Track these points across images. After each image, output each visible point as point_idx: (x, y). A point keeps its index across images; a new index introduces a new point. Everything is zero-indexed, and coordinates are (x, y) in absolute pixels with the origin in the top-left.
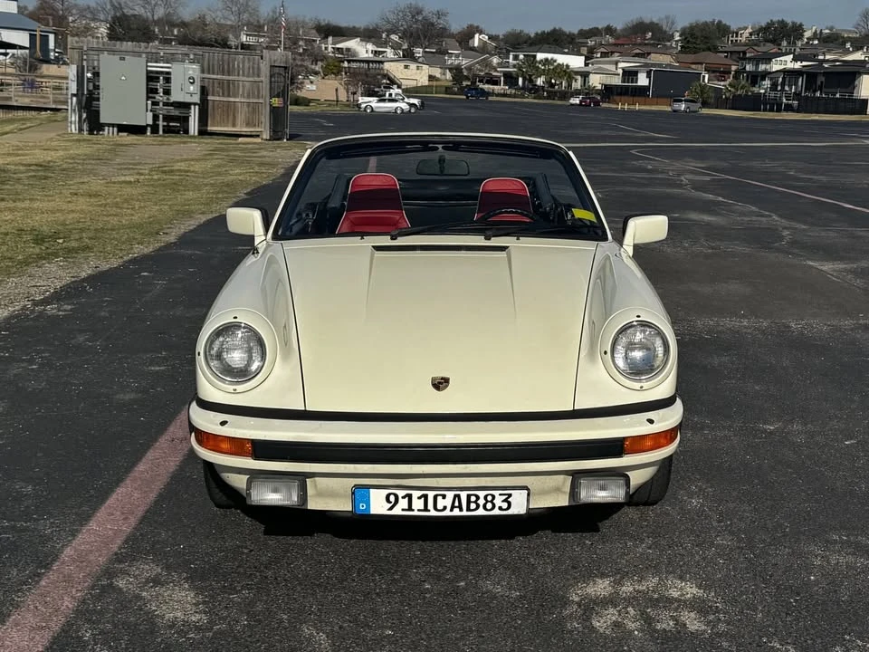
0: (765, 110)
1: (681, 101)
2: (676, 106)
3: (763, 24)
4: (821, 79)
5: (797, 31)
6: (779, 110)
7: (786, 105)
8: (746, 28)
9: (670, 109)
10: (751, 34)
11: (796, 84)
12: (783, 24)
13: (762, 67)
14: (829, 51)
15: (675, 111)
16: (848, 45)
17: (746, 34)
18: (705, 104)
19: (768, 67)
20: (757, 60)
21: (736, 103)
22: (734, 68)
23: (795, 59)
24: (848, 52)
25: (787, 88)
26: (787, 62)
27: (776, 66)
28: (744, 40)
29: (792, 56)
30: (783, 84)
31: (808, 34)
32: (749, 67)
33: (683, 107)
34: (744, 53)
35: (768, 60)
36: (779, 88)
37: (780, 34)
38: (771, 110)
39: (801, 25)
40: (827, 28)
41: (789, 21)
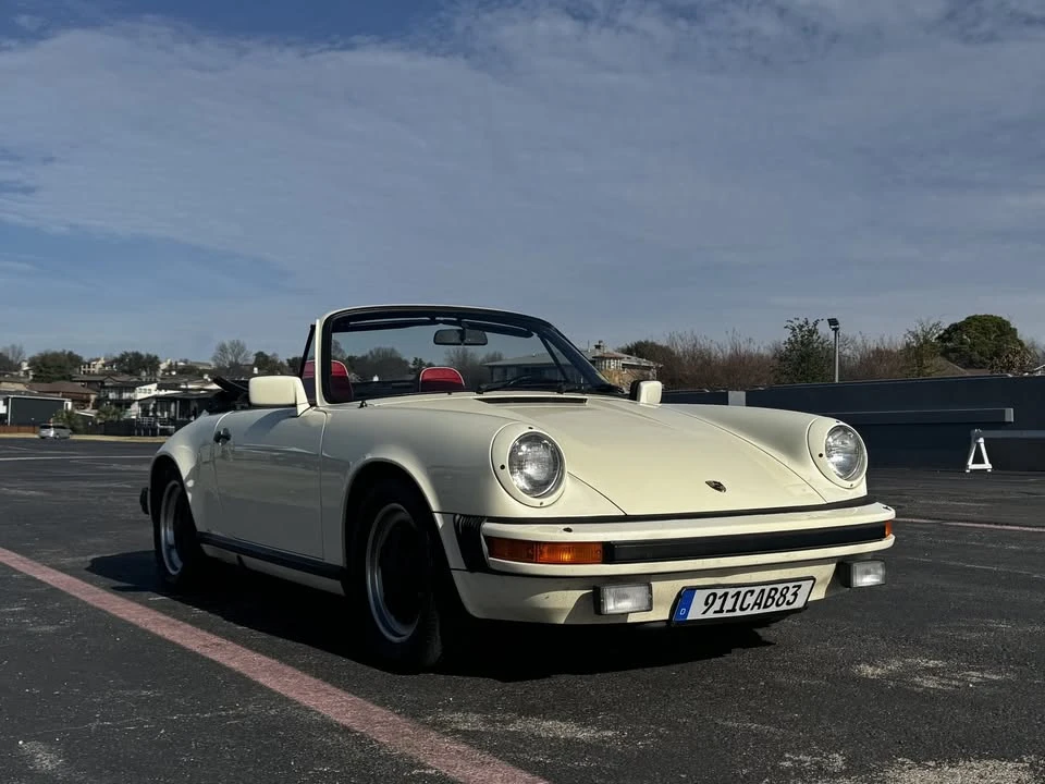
0: (139, 435)
1: (49, 427)
2: (44, 432)
3: (117, 355)
4: (194, 405)
5: (152, 363)
6: (154, 435)
7: (161, 430)
8: (98, 360)
9: (36, 436)
10: (104, 365)
11: (169, 411)
12: (137, 356)
13: (126, 396)
14: (191, 382)
15: (43, 438)
16: (206, 377)
17: (99, 365)
18: (75, 431)
19: (132, 395)
20: (120, 388)
21: (108, 428)
22: (93, 397)
23: (159, 388)
24: (206, 382)
25: (159, 414)
26: (151, 390)
27: (140, 394)
28: (97, 371)
29: (155, 385)
30: (154, 411)
31: (163, 366)
32: (112, 396)
33: (52, 433)
34: (102, 382)
35: (132, 388)
36: (151, 414)
37: (136, 366)
38: (146, 434)
39: (156, 358)
40: (181, 361)
41: (143, 353)
